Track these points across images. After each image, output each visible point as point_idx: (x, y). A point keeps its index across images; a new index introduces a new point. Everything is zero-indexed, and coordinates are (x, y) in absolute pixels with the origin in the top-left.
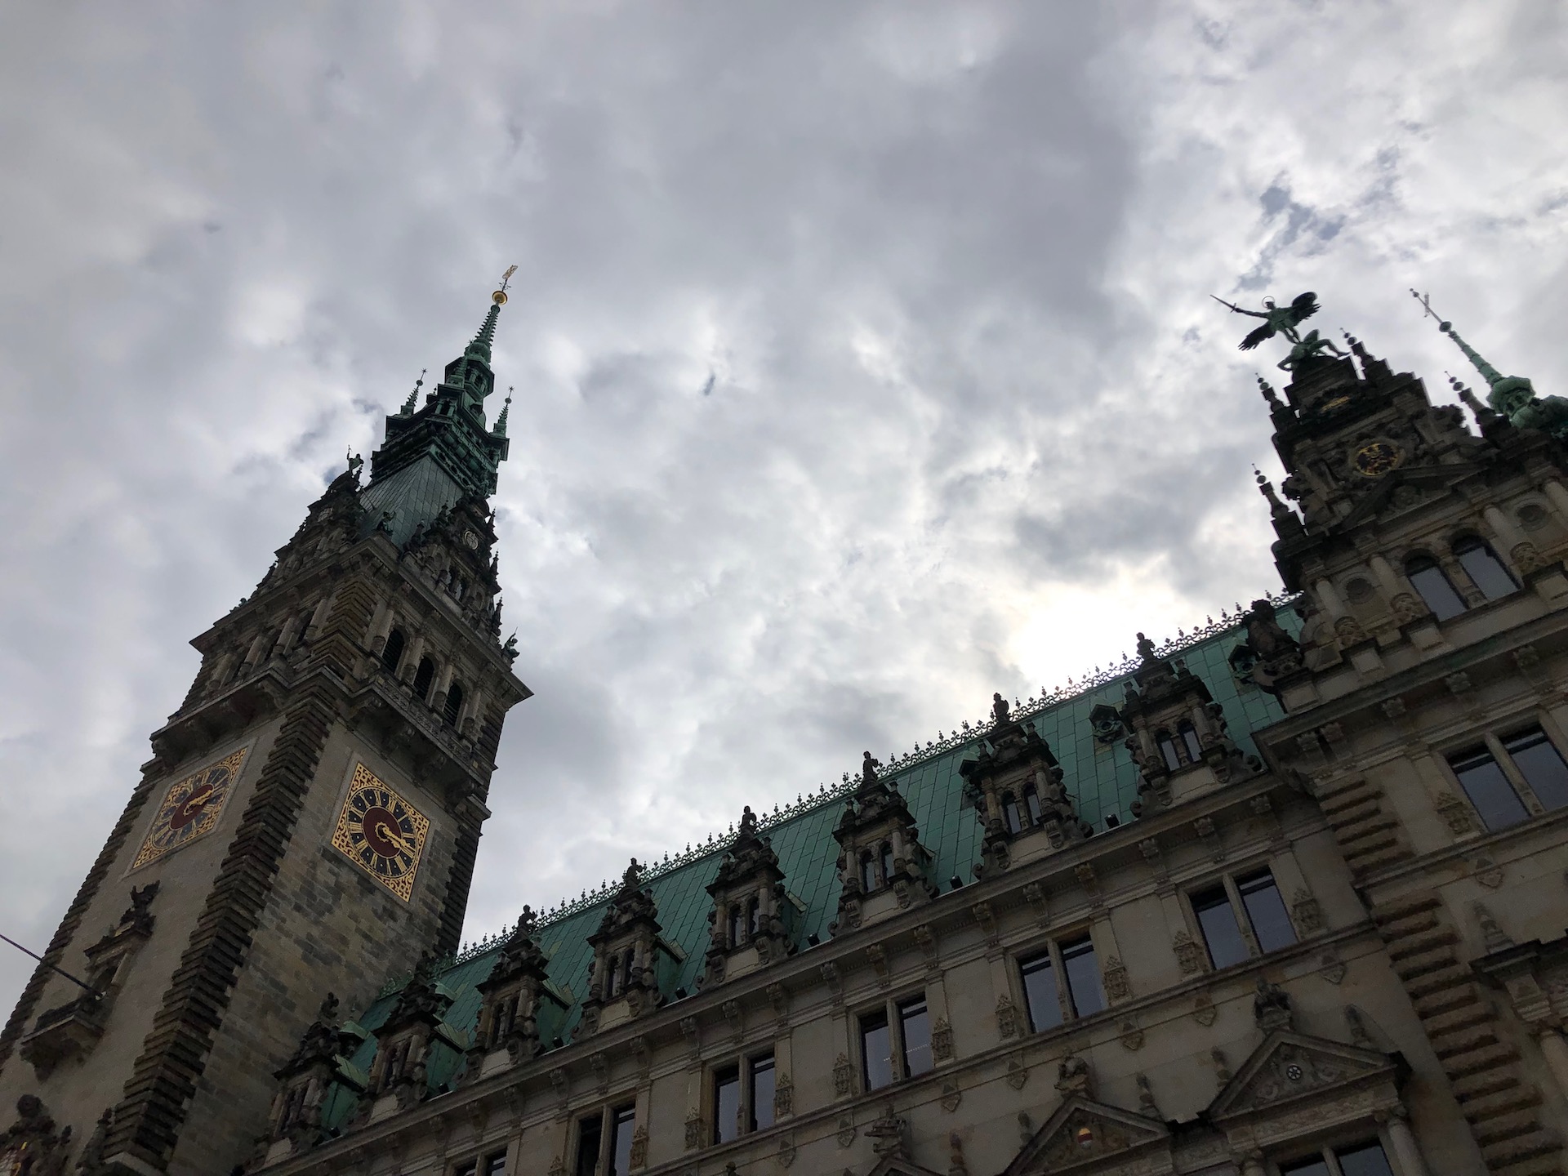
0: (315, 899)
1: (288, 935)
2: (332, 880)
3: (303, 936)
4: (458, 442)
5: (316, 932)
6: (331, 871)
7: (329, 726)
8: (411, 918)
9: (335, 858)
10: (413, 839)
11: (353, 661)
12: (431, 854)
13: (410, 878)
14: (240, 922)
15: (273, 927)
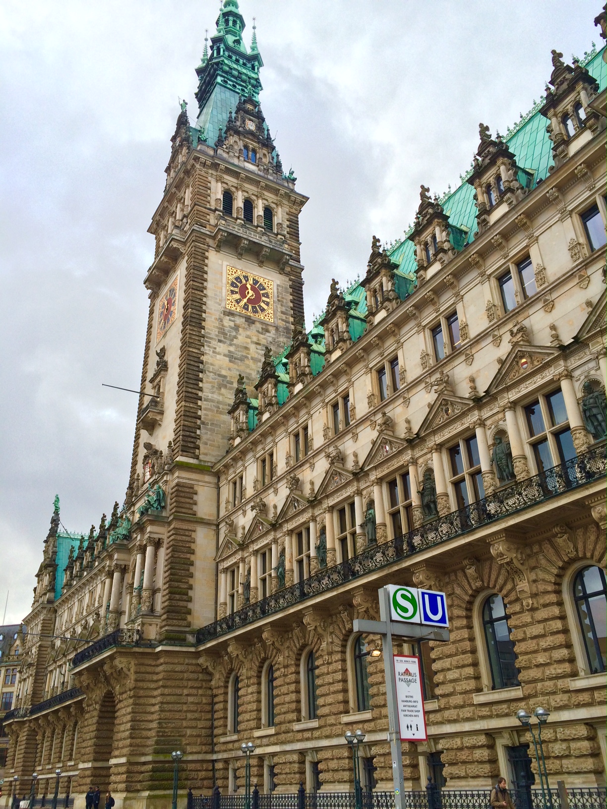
0: (227, 335)
1: (219, 354)
2: (232, 324)
3: (227, 352)
4: (231, 69)
5: (232, 349)
6: (230, 320)
7: (207, 254)
8: (277, 328)
9: (230, 314)
10: (267, 293)
11: (208, 217)
12: (278, 297)
13: (271, 311)
14: (195, 355)
15: (211, 353)
